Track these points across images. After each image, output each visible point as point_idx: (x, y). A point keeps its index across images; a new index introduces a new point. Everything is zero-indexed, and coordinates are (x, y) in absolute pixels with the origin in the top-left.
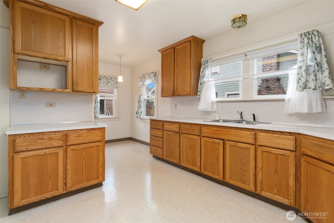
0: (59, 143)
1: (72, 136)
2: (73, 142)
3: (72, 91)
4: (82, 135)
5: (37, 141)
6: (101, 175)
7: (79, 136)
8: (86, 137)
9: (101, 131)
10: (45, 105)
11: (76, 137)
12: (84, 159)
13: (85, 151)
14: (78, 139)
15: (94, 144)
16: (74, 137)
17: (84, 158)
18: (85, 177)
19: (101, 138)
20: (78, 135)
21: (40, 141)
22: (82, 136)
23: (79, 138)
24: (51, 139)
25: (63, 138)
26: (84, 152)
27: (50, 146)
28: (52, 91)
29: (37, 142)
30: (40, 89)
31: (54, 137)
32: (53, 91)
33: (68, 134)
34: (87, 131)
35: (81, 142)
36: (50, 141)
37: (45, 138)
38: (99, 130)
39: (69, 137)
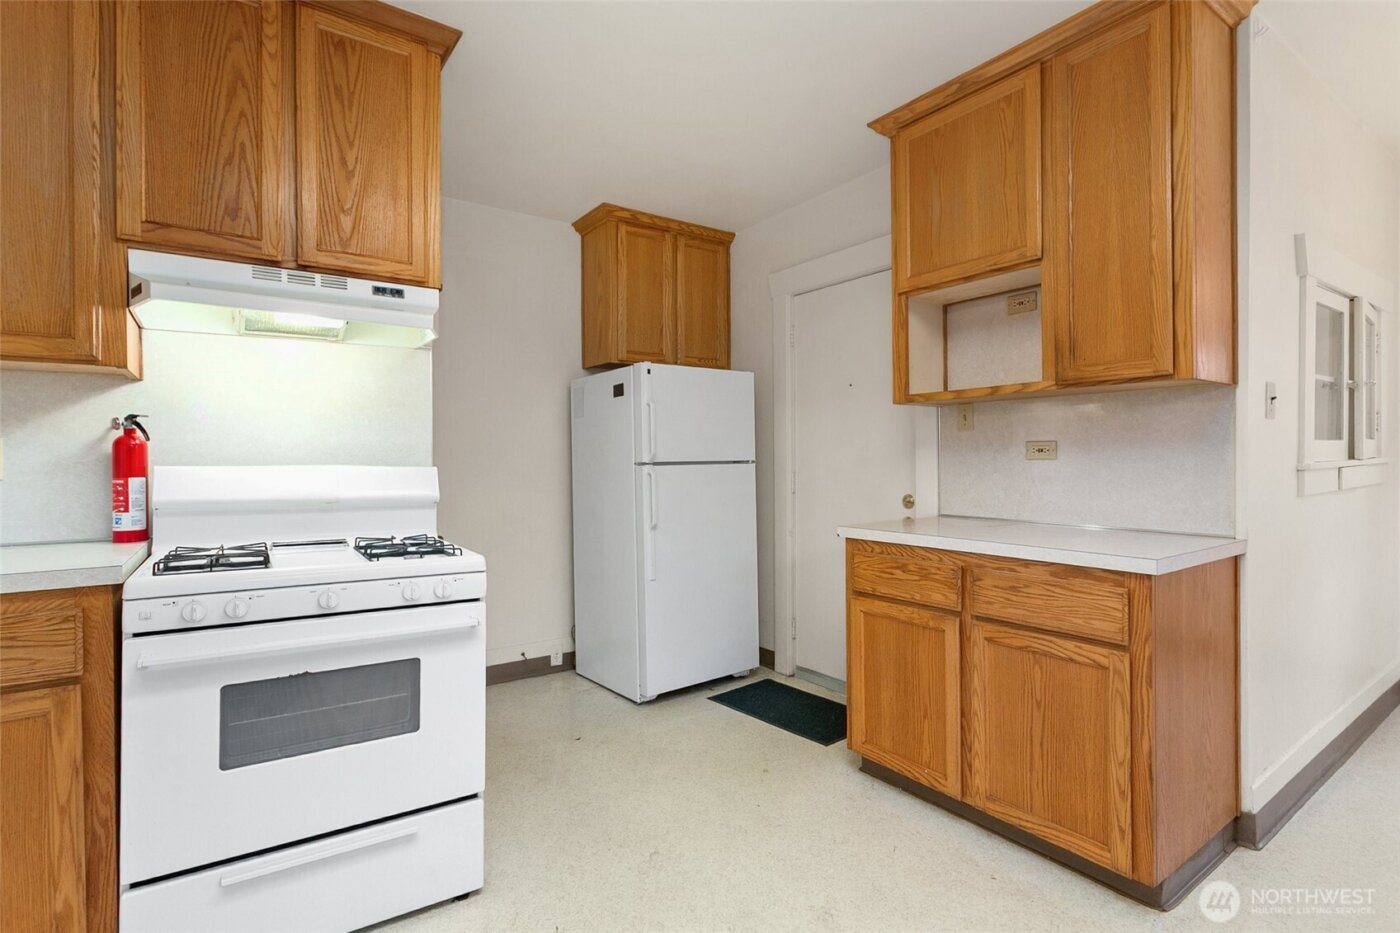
0: (946, 597)
1: (988, 582)
2: (990, 607)
3: (1054, 388)
4: (1026, 586)
5: (894, 571)
6: (1123, 838)
7: (1013, 588)
8: (1040, 602)
9: (1120, 590)
10: (1024, 451)
11: (1002, 588)
12: (1038, 704)
13: (1041, 668)
14: (1009, 600)
15: (1080, 648)
16: (995, 587)
17: (1039, 699)
18: (1040, 785)
19: (1122, 631)
20: (1011, 584)
21: (899, 573)
22: (1025, 590)
23: (1014, 598)
24: (925, 575)
25: (959, 581)
26: (1037, 668)
27: (924, 599)
28: (988, 395)
29: (892, 574)
30: (955, 394)
31: (933, 571)
32: (991, 394)
33: (976, 571)
34: (1053, 574)
35: (1021, 618)
36: (924, 582)
37: (912, 567)
38: (1112, 581)
39: (978, 583)
